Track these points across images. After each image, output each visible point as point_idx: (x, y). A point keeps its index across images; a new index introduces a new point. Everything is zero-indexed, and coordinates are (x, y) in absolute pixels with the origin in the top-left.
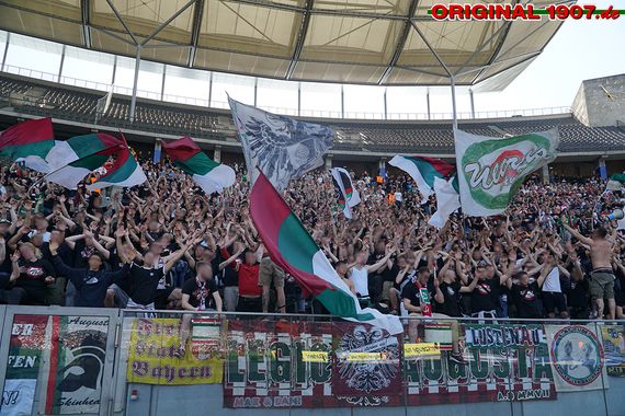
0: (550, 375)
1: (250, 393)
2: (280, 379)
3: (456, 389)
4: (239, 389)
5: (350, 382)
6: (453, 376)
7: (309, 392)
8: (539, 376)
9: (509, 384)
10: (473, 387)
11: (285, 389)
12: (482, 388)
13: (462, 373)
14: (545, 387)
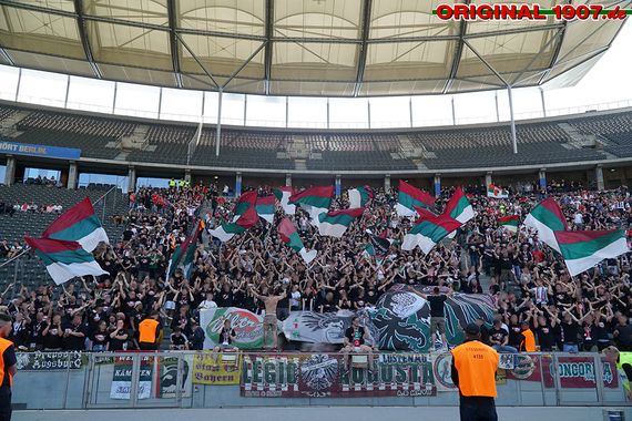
0: (432, 381)
1: (254, 389)
2: (270, 382)
3: (371, 389)
4: (248, 387)
5: (309, 384)
6: (370, 381)
7: (286, 389)
8: (425, 381)
9: (406, 386)
10: (382, 388)
11: (272, 387)
12: (388, 389)
13: (376, 379)
14: (429, 387)
